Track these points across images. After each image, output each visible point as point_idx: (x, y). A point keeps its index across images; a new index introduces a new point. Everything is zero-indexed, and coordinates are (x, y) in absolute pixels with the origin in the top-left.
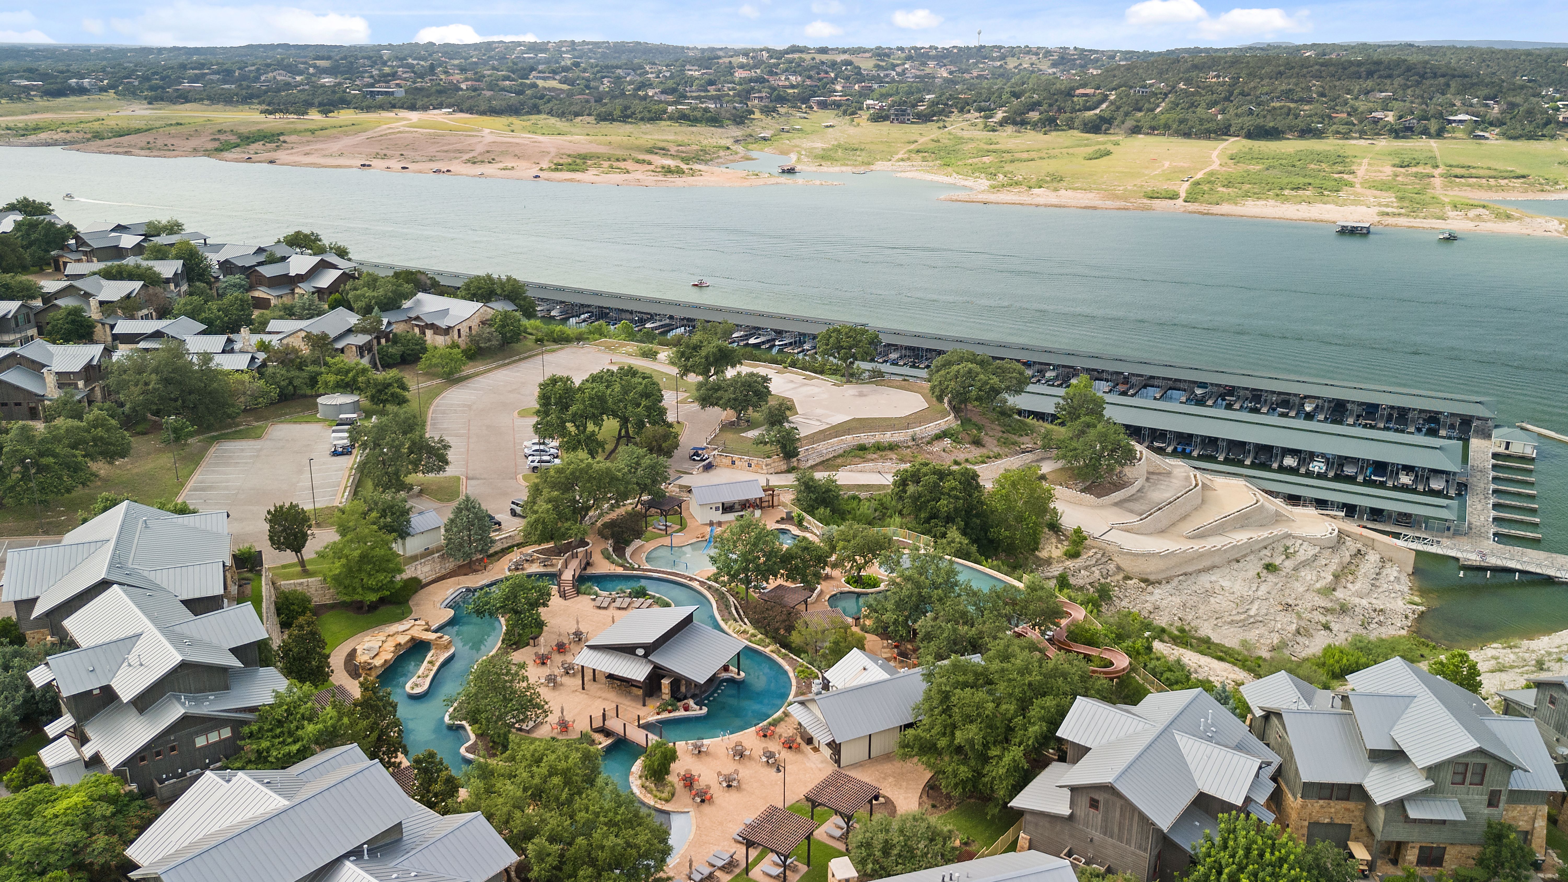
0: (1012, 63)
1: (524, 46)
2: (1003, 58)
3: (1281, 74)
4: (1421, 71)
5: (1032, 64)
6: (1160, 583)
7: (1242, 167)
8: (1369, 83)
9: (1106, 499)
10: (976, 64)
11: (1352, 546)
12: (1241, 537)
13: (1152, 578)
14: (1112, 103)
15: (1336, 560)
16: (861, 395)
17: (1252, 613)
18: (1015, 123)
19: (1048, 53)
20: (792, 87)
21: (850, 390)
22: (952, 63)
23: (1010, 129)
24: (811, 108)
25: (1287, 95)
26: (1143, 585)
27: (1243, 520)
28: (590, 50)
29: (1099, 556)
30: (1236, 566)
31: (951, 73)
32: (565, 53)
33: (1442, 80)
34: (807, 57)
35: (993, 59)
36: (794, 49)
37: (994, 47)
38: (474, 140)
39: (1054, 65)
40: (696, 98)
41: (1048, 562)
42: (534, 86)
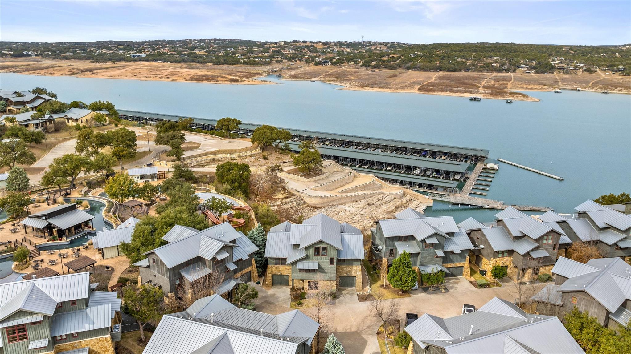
0: (373, 48)
1: (197, 40)
2: (371, 45)
3: (462, 50)
4: (510, 50)
5: (380, 48)
6: (320, 208)
7: (442, 81)
8: (492, 54)
9: (311, 179)
10: (360, 48)
11: (408, 198)
12: (360, 193)
13: (318, 206)
14: (402, 59)
15: (400, 201)
16: (230, 142)
17: (354, 219)
18: (366, 66)
19: (386, 44)
20: (291, 54)
21: (226, 141)
22: (352, 47)
23: (364, 68)
24: (296, 61)
25: (463, 57)
26: (313, 209)
27: (365, 187)
28: (221, 42)
29: (298, 198)
30: (356, 203)
31: (350, 50)
32: (212, 43)
33: (517, 53)
34: (298, 44)
35: (368, 46)
36: (295, 41)
37: (368, 42)
38: (165, 71)
39: (388, 48)
40: (253, 57)
41: (276, 200)
42: (195, 53)
